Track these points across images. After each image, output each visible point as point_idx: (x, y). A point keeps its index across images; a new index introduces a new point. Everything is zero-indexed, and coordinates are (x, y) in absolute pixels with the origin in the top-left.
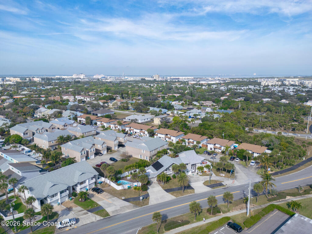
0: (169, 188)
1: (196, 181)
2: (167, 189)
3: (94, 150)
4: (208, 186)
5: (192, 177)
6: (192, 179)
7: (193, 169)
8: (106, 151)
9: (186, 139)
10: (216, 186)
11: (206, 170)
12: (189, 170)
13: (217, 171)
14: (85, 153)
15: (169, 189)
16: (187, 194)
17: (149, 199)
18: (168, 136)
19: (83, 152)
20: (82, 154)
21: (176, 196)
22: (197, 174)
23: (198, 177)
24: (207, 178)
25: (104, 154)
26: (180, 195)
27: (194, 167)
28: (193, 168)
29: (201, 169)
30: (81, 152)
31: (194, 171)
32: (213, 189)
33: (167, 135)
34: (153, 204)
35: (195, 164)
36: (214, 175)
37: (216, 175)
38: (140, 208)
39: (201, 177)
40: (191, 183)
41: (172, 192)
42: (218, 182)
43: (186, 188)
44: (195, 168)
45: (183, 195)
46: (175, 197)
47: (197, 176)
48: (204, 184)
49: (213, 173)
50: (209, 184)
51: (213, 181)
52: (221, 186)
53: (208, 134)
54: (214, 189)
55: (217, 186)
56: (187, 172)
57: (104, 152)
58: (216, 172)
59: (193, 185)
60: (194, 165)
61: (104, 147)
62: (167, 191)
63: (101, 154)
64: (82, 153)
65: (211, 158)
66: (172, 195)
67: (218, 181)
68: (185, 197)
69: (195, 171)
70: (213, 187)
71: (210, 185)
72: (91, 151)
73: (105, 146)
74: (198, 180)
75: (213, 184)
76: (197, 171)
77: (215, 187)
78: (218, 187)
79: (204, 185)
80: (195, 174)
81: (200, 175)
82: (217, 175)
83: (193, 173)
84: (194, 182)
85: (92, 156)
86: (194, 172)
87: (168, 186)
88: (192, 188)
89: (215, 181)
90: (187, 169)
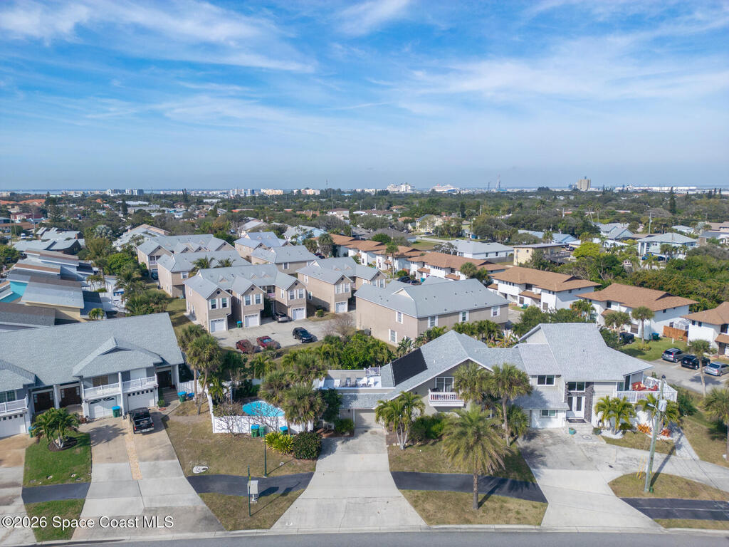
0: (420, 467)
1: (573, 464)
2: (406, 469)
3: (258, 301)
4: (634, 503)
5: (565, 442)
6: (557, 451)
7: (579, 408)
8: (304, 312)
9: (597, 302)
10: (683, 515)
11: (649, 424)
12: (551, 407)
13: (713, 439)
14: (224, 305)
15: (417, 474)
16: (495, 520)
17: (292, 501)
18: (534, 290)
19: (219, 302)
20: (214, 306)
21: (428, 519)
22: (597, 431)
23: (594, 449)
24: (639, 460)
25: (298, 319)
26: (452, 516)
27: (584, 399)
28: (575, 399)
29: (618, 411)
30: (211, 297)
31: (580, 414)
32: (661, 530)
33: (528, 286)
34: (294, 532)
35: (589, 384)
36: (687, 452)
37: (698, 452)
38: (219, 534)
39: (612, 449)
40: (545, 471)
41: (418, 492)
42: (704, 496)
43: (507, 485)
44: (589, 403)
45: (468, 522)
46: (423, 523)
47: (590, 443)
48: (615, 485)
49: (684, 440)
50: (646, 495)
51: (672, 479)
52: (720, 523)
53: (703, 294)
54: (668, 526)
55: (696, 516)
56: (545, 413)
57: (298, 312)
58: (706, 439)
59: (547, 479)
60: (581, 386)
61: (296, 296)
62: (403, 479)
63: (284, 319)
64: (213, 301)
65: (692, 380)
66: (415, 507)
67: (705, 487)
68: (476, 533)
69: (588, 416)
70: (668, 515)
71: (650, 502)
72: (248, 303)
73: (301, 296)
74: (590, 460)
75: (669, 497)
76: (595, 418)
77: (679, 521)
78: (699, 522)
79: (616, 492)
80: (586, 429)
81: (609, 441)
82: (704, 456)
83: (573, 425)
84: (563, 467)
85: (251, 319)
86: (583, 421)
87: (420, 458)
88: (541, 498)
89: (688, 483)
90: (545, 402)
